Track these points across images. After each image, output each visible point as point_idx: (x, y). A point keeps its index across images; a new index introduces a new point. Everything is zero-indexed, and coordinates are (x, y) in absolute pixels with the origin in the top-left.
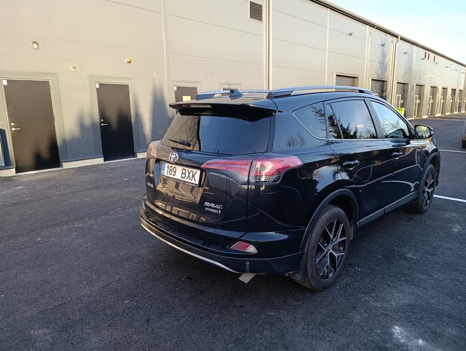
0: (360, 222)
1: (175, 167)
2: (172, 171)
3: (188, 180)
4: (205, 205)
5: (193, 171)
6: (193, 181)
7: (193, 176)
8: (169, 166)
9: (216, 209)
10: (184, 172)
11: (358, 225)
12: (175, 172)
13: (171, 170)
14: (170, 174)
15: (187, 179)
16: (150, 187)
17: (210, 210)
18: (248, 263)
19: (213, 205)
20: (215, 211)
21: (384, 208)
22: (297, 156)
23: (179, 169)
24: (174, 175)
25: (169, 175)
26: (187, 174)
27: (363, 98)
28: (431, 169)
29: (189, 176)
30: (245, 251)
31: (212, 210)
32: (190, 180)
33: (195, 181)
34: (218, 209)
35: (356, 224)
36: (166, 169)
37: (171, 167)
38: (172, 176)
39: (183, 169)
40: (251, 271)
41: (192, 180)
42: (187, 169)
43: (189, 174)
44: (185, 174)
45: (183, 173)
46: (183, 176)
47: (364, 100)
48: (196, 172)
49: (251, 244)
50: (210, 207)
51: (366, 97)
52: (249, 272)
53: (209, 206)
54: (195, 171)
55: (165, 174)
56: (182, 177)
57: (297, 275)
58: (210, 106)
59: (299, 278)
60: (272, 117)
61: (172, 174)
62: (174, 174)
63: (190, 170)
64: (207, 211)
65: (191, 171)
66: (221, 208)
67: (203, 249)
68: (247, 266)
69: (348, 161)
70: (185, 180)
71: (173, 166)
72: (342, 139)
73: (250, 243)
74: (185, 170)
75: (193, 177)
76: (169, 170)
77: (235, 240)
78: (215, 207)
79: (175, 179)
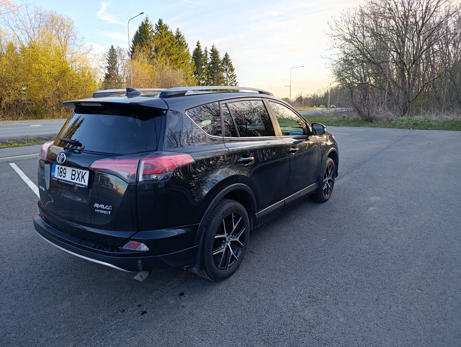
0: (259, 213)
1: (65, 169)
2: (63, 172)
3: (78, 182)
4: (95, 207)
5: (82, 172)
6: (83, 183)
7: (83, 177)
8: (59, 167)
9: (105, 210)
10: (74, 173)
11: (257, 217)
12: (65, 174)
13: (61, 172)
14: (61, 176)
15: (76, 180)
16: (42, 190)
17: (99, 211)
18: (140, 262)
19: (102, 206)
20: (105, 212)
21: (284, 200)
22: (188, 154)
23: (69, 170)
24: (64, 177)
25: (59, 177)
26: (77, 176)
27: (261, 99)
28: (330, 162)
29: (78, 177)
30: (136, 250)
31: (101, 211)
32: (80, 181)
33: (85, 182)
34: (108, 210)
35: (255, 215)
36: (57, 170)
37: (61, 168)
38: (62, 178)
39: (73, 170)
40: (144, 269)
41: (81, 182)
42: (76, 170)
43: (79, 175)
44: (74, 175)
45: (72, 175)
46: (73, 177)
47: (262, 101)
48: (86, 173)
49: (142, 243)
50: (100, 209)
51: (264, 98)
52: (142, 270)
53: (99, 207)
54: (84, 171)
55: (56, 176)
56: (72, 179)
57: (193, 268)
58: (100, 105)
59: (196, 271)
60: (163, 116)
61: (62, 176)
62: (64, 175)
63: (79, 170)
64: (97, 213)
65: (81, 172)
66: (110, 209)
67: (94, 251)
68: (139, 265)
69: (243, 158)
70: (75, 181)
71: (63, 167)
72: (238, 137)
73: (141, 241)
74: (74, 171)
75: (83, 179)
76: (59, 172)
77: (126, 241)
78: (104, 208)
79: (65, 181)
